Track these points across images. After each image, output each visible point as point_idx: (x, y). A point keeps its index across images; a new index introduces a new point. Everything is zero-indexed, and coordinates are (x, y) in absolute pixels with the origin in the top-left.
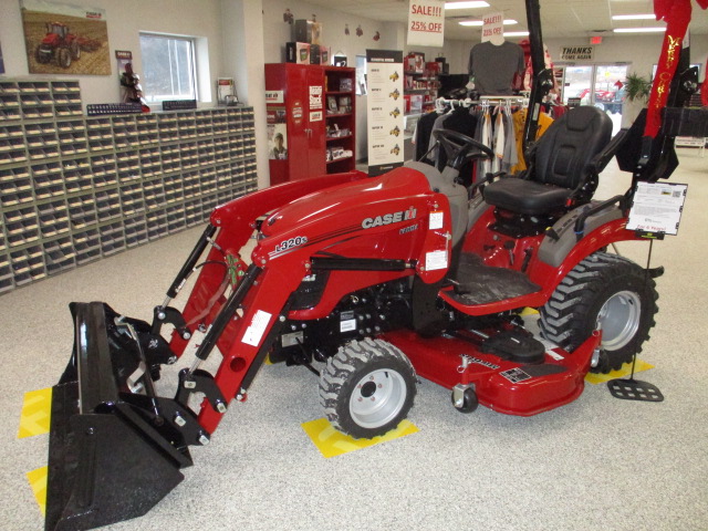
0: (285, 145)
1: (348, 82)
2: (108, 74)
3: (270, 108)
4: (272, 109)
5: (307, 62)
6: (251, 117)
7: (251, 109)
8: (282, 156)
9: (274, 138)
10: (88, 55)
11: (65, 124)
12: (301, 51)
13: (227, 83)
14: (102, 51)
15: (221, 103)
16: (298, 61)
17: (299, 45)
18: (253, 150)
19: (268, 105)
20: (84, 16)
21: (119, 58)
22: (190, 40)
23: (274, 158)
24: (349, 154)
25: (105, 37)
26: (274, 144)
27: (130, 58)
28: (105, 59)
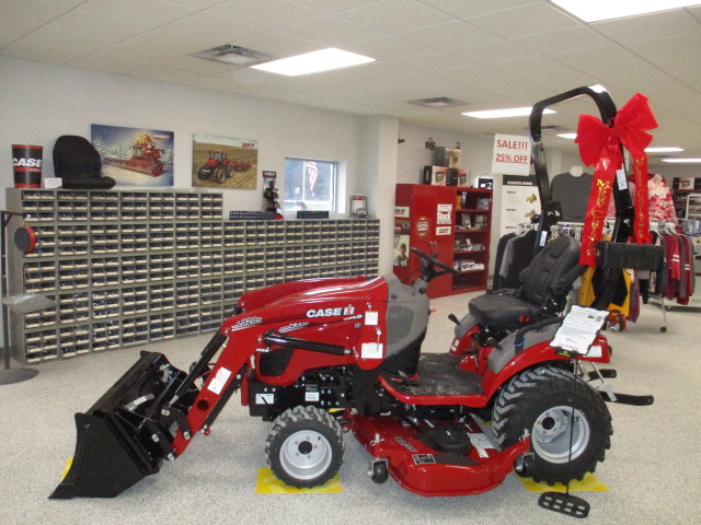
0: (407, 254)
1: (485, 202)
2: (254, 188)
3: (398, 221)
4: (400, 222)
5: (443, 183)
6: (377, 228)
7: (378, 221)
8: (404, 263)
9: (399, 247)
10: (239, 174)
11: (207, 225)
12: (437, 173)
13: (360, 198)
14: (250, 171)
15: (353, 214)
16: (434, 183)
17: (435, 169)
18: (376, 256)
19: (396, 218)
20: (240, 145)
21: (265, 176)
22: (333, 163)
23: (397, 264)
24: (481, 267)
25: (256, 162)
26: (398, 253)
27: (275, 177)
28: (253, 177)
